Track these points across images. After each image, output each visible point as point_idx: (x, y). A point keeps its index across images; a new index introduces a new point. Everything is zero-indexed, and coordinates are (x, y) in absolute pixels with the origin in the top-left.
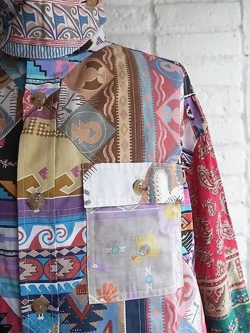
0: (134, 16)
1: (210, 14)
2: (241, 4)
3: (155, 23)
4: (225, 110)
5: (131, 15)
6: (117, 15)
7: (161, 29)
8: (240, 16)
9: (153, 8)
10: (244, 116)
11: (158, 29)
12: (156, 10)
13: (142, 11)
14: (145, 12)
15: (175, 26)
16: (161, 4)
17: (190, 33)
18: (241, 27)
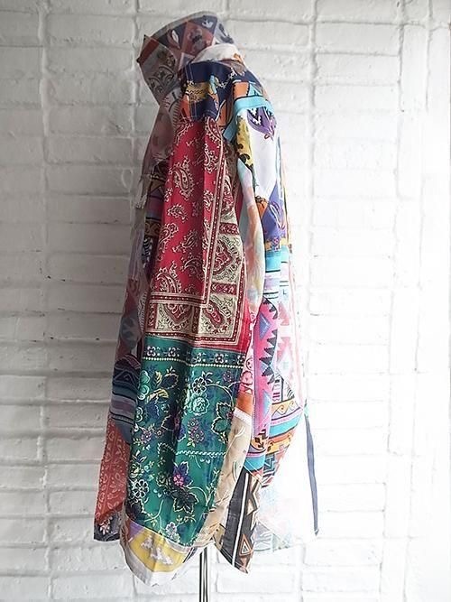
0: (294, 64)
1: (370, 67)
2: (401, 59)
3: (315, 72)
4: (378, 163)
5: (291, 62)
6: (278, 61)
7: (320, 78)
8: (398, 71)
9: (314, 56)
10: (396, 171)
11: (318, 77)
12: (317, 58)
13: (303, 59)
14: (306, 60)
15: (334, 76)
16: (322, 53)
17: (348, 85)
18: (399, 82)
